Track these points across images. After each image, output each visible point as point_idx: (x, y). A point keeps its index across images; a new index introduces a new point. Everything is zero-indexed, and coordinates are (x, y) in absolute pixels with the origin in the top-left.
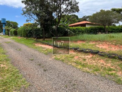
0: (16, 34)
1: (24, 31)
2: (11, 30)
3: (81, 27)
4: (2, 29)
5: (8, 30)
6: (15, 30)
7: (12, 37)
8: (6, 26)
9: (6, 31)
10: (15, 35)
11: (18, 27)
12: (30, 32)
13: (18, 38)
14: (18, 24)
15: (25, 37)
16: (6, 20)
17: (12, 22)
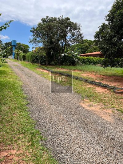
0: (24, 58)
1: (31, 56)
2: (20, 55)
3: (94, 58)
4: (12, 52)
5: (18, 54)
6: (24, 54)
7: (20, 62)
8: (17, 49)
9: (16, 55)
10: (23, 60)
11: (29, 51)
12: (36, 58)
13: (26, 63)
14: (29, 48)
15: (31, 62)
16: (17, 42)
17: (23, 45)
